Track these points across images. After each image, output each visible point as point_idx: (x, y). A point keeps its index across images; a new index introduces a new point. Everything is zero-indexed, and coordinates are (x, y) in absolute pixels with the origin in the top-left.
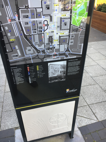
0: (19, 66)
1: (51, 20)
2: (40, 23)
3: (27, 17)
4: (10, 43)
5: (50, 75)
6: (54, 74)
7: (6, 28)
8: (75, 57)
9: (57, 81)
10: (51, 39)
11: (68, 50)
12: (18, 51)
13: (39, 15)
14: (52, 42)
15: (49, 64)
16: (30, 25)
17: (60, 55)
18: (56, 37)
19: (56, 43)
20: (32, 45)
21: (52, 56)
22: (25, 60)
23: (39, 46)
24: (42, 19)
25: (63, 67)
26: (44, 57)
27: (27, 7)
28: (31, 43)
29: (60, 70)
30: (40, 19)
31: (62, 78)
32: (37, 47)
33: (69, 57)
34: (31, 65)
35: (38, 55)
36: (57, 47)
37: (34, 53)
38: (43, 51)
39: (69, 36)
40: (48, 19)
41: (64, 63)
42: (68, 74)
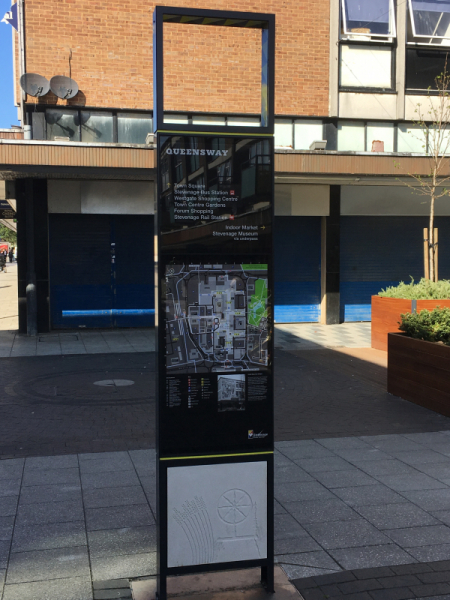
0: (177, 377)
3: (196, 314)
4: (172, 343)
5: (221, 398)
6: (226, 396)
7: (172, 325)
8: (258, 369)
9: (230, 409)
10: (222, 341)
11: (245, 358)
12: (180, 354)
14: (224, 345)
15: (219, 376)
17: (236, 364)
18: (229, 338)
19: (229, 347)
20: (198, 347)
21: (222, 364)
22: (187, 367)
23: (207, 349)
24: (213, 317)
25: (240, 384)
26: (213, 366)
28: (197, 344)
29: (240, 389)
31: (239, 406)
32: (204, 349)
33: (248, 369)
34: (193, 376)
35: (204, 362)
36: (230, 352)
37: (200, 358)
38: (212, 357)
39: (246, 337)
41: (240, 378)
42: (250, 398)
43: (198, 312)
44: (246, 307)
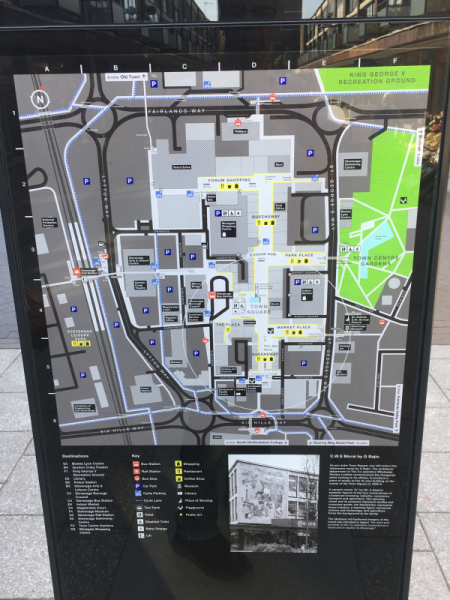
0: (96, 453)
1: (243, 276)
2: (197, 285)
3: (145, 261)
4: (67, 354)
5: (239, 516)
6: (257, 512)
7: (62, 299)
8: (366, 443)
9: (271, 547)
10: (241, 352)
11: (323, 406)
12: (100, 388)
13: (192, 258)
14: (247, 366)
15: (232, 459)
16: (154, 290)
17: (288, 423)
18: (265, 345)
19: (264, 370)
20: (159, 370)
21: (245, 423)
22: (125, 428)
23: (189, 375)
24: (206, 271)
25: (301, 482)
26: (212, 427)
27: (147, 228)
28: (153, 359)
29: (289, 495)
30: (197, 272)
31: (300, 541)
32: (179, 377)
33: (332, 441)
34: (148, 453)
35: (180, 414)
36: (270, 387)
37: (166, 402)
38: (207, 401)
39: (328, 344)
40: (231, 271)
41: (310, 464)
42: (333, 524)
43: (154, 254)
44: (332, 241)
